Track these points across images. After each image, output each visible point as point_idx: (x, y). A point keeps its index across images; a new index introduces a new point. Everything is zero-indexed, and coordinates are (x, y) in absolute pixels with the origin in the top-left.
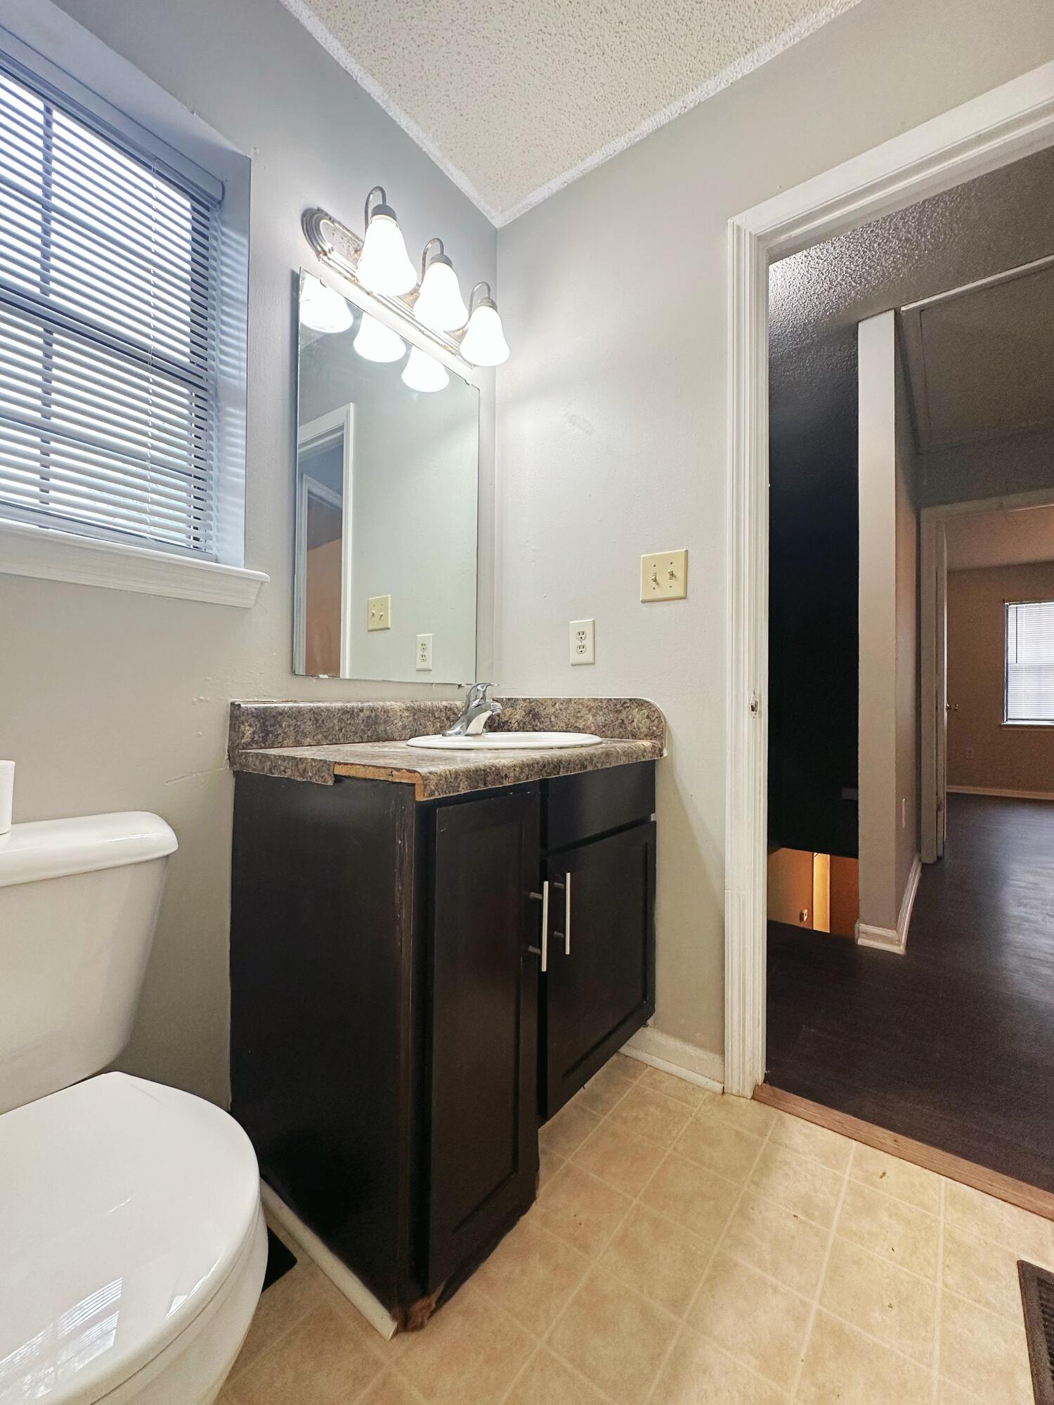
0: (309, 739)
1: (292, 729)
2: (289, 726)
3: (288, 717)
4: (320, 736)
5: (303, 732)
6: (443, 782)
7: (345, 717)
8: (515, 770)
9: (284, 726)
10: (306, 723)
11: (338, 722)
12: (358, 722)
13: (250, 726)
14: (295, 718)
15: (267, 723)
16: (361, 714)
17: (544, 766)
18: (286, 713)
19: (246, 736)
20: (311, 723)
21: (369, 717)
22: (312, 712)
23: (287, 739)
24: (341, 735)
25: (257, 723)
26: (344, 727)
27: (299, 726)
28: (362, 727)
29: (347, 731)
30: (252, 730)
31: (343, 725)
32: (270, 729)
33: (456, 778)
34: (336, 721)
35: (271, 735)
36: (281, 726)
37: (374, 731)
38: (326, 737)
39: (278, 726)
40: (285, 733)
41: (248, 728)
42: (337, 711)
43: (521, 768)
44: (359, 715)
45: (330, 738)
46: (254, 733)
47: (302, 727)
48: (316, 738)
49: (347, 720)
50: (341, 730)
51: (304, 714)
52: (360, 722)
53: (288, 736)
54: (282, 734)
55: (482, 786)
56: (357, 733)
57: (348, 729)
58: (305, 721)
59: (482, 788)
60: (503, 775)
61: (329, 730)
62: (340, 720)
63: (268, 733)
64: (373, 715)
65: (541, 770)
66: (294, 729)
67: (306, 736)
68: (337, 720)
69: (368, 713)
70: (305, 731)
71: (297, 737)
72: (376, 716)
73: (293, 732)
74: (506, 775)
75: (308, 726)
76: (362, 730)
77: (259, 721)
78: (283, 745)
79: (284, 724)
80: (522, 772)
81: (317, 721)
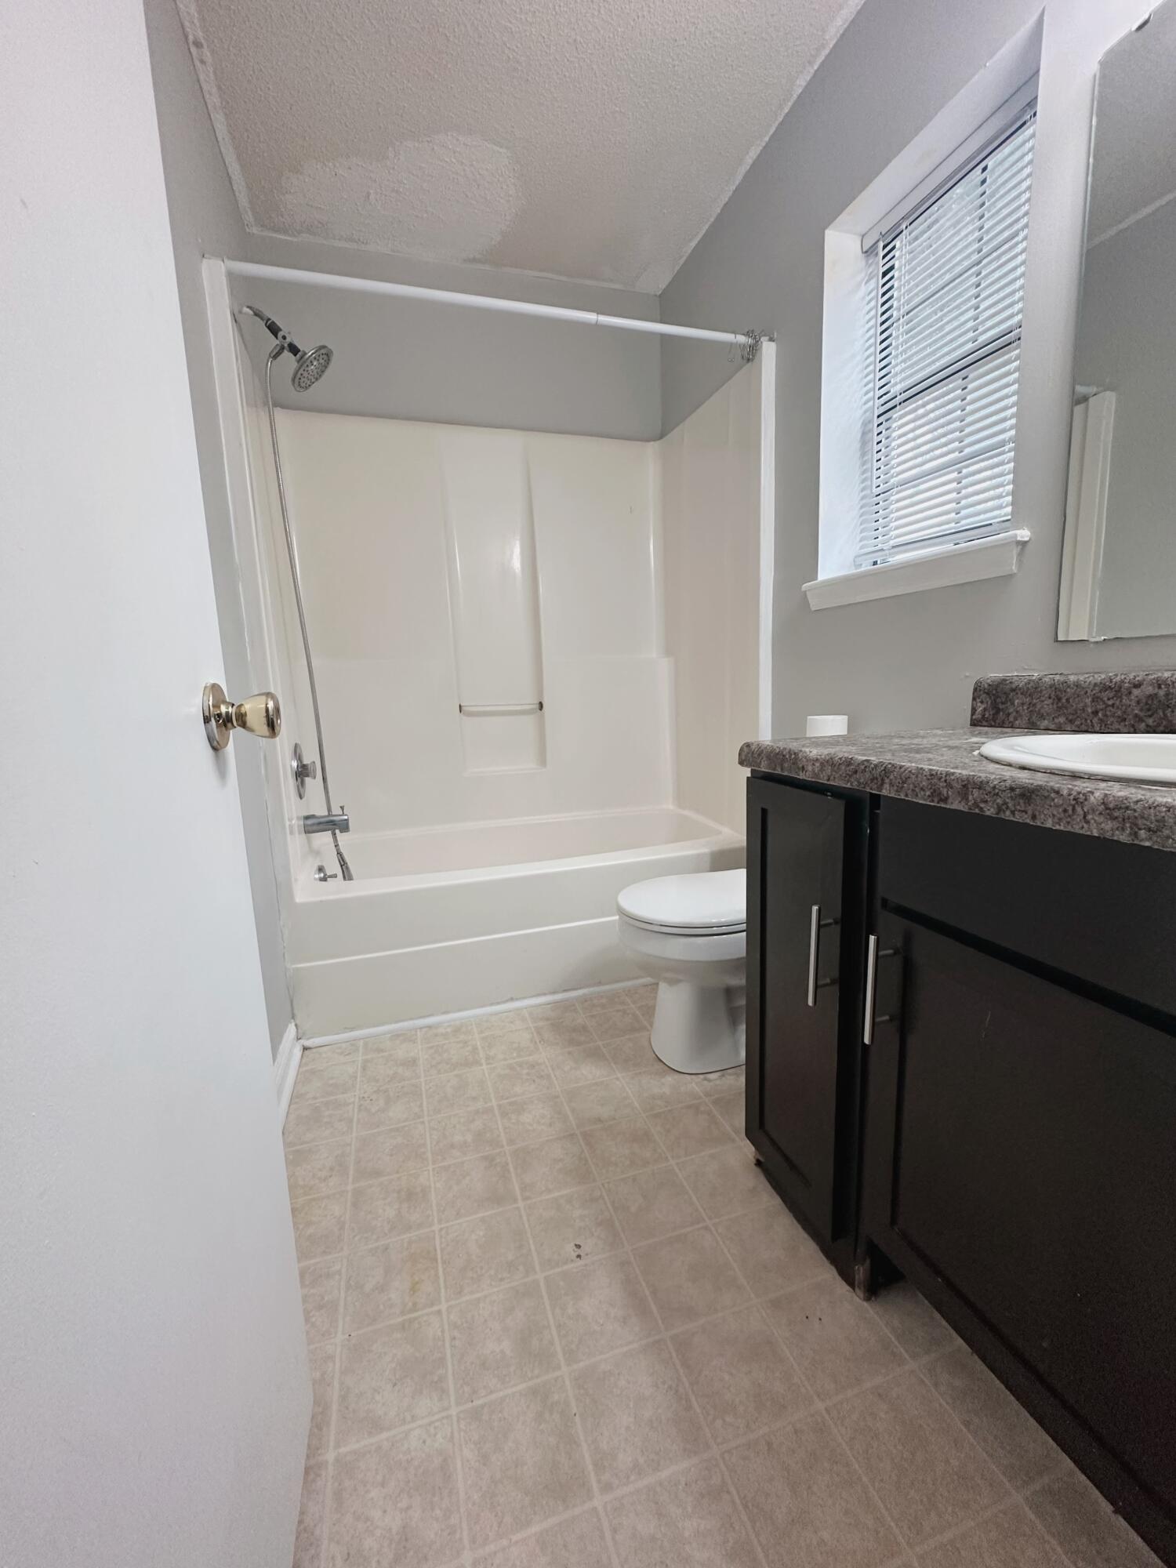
0: (1046, 722)
1: (1025, 708)
2: (1023, 704)
3: (1022, 694)
4: (1062, 720)
5: (1039, 713)
6: (750, 755)
7: (1105, 695)
8: (813, 764)
9: (1016, 704)
10: (1043, 701)
11: (1093, 701)
12: (1128, 702)
13: (982, 702)
14: (1030, 695)
15: (998, 700)
16: (1136, 692)
17: (856, 772)
18: (1020, 689)
19: (977, 712)
20: (1051, 701)
21: (1151, 697)
22: (1053, 689)
23: (1019, 719)
24: (1095, 720)
25: (988, 699)
26: (1102, 710)
27: (1034, 705)
28: (1136, 712)
29: (1106, 716)
30: (983, 706)
31: (1101, 706)
32: (1001, 706)
33: (759, 755)
34: (1088, 701)
35: (1001, 713)
36: (1013, 704)
37: (1161, 718)
38: (1071, 722)
39: (1009, 703)
40: (1017, 712)
41: (979, 704)
42: (1091, 687)
43: (822, 764)
44: (1130, 693)
45: (1078, 723)
46: (985, 709)
47: (1039, 706)
48: (1056, 720)
49: (1109, 699)
50: (1095, 713)
51: (1041, 691)
52: (1133, 703)
53: (1021, 716)
54: (1014, 714)
55: (779, 770)
56: (1125, 720)
57: (1108, 713)
58: (1043, 699)
59: (778, 771)
60: (801, 766)
61: (1076, 713)
62: (1095, 699)
63: (998, 711)
64: (1162, 693)
65: (850, 776)
66: (1028, 708)
67: (1042, 717)
68: (1090, 699)
69: (1150, 690)
70: (1042, 711)
71: (1031, 718)
72: (1167, 695)
73: (1026, 711)
74: (803, 767)
75: (1047, 706)
76: (1136, 716)
77: (990, 698)
78: (1014, 726)
79: (1016, 702)
80: (822, 770)
81: (1059, 699)
